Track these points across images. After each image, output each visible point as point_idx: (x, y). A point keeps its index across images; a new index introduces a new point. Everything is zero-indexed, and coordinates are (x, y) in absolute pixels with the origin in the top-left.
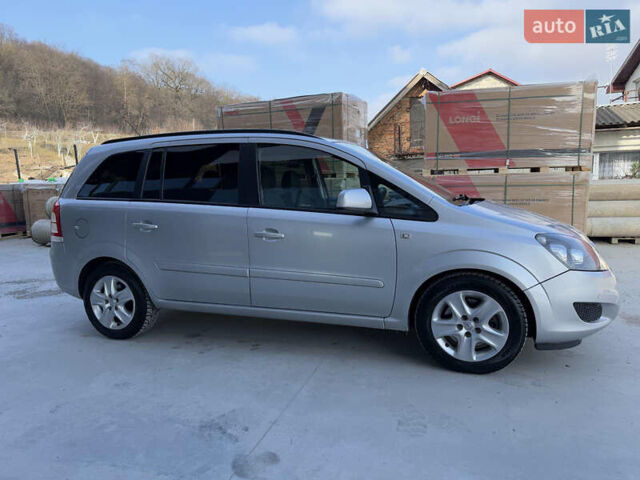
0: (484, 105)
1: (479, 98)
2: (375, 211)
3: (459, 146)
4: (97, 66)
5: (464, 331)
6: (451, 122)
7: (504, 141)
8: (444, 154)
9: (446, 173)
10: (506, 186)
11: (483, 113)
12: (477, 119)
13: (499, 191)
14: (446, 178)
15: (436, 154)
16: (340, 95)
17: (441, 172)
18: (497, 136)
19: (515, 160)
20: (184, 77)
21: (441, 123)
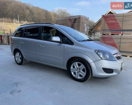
0: (116, 18)
1: (115, 16)
2: (61, 42)
3: (109, 28)
4: (47, 11)
5: (77, 71)
6: (108, 22)
7: (121, 27)
8: (106, 30)
9: (106, 35)
10: (121, 38)
11: (116, 20)
12: (114, 22)
13: (119, 40)
14: (106, 36)
15: (104, 30)
16: (80, 16)
17: (105, 34)
18: (119, 26)
19: (124, 32)
20: (64, 13)
21: (105, 22)
